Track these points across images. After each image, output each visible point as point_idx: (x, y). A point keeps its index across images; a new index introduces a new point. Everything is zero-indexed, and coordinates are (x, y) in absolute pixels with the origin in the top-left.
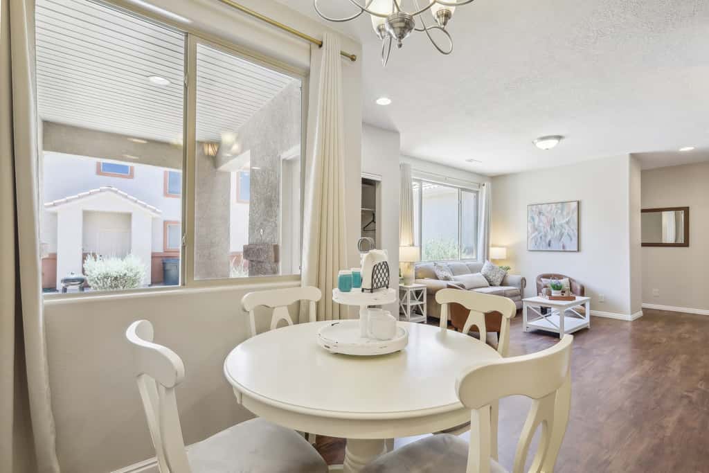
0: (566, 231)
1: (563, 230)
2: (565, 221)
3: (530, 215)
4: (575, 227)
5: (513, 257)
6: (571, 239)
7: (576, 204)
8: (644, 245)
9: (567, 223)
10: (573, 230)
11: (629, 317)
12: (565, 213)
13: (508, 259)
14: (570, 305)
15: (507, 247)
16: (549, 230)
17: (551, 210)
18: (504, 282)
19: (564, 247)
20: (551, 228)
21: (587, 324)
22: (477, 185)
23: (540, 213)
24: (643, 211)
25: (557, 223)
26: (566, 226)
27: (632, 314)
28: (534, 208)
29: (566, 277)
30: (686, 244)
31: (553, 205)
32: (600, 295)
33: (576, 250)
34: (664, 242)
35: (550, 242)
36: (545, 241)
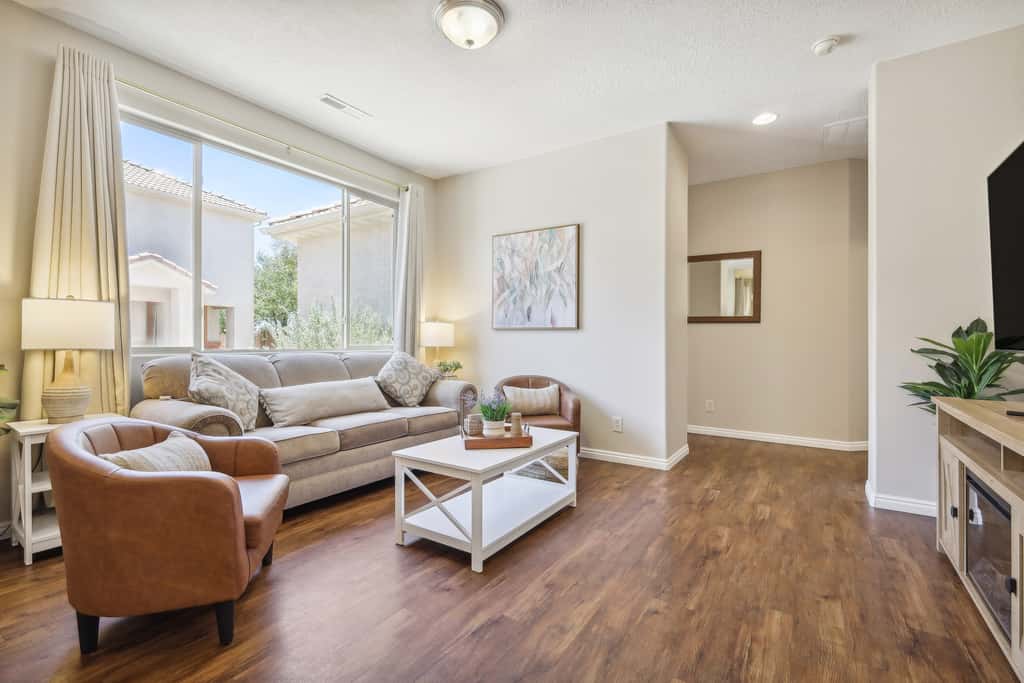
0: (557, 289)
1: (553, 286)
2: (554, 268)
3: (496, 255)
4: (572, 279)
5: (469, 344)
6: (566, 304)
7: (572, 231)
8: (692, 320)
9: (559, 270)
10: (568, 285)
11: (663, 463)
12: (555, 249)
13: (458, 347)
14: (525, 458)
15: (457, 324)
16: (528, 284)
17: (532, 244)
18: (430, 396)
19: (552, 321)
20: (531, 283)
21: (570, 496)
22: (396, 188)
23: (513, 251)
24: (691, 259)
25: (541, 271)
26: (556, 276)
27: (668, 455)
28: (503, 241)
29: (554, 381)
30: (756, 318)
31: (536, 233)
32: (615, 418)
33: (574, 326)
34: (722, 315)
35: (529, 309)
36: (522, 311)
